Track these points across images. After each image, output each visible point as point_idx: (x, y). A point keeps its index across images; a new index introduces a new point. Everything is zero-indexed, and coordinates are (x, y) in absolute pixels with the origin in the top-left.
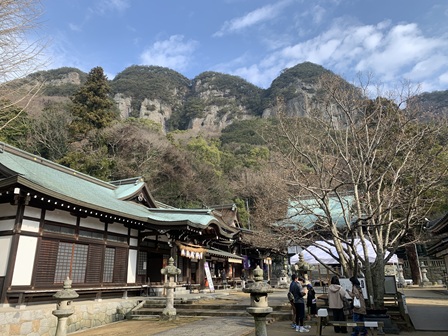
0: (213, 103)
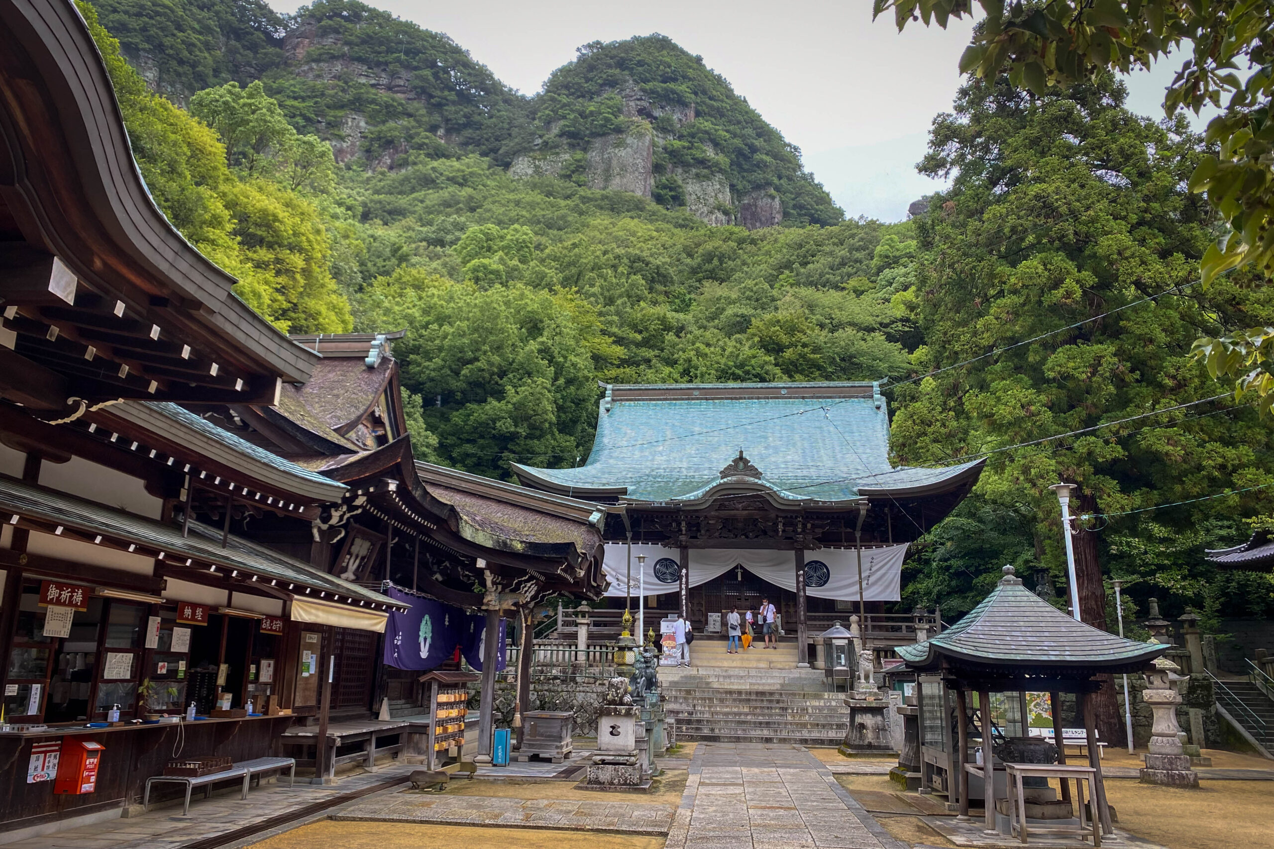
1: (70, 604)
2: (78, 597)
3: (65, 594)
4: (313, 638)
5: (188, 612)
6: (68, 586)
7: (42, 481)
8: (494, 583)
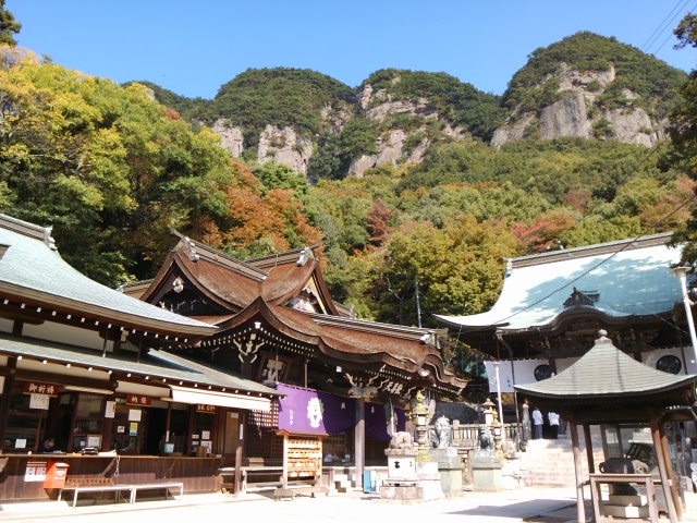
0: (395, 126)
1: (46, 393)
2: (51, 390)
3: (41, 389)
4: (235, 416)
5: (134, 399)
6: (43, 384)
7: (24, 333)
8: (354, 381)
